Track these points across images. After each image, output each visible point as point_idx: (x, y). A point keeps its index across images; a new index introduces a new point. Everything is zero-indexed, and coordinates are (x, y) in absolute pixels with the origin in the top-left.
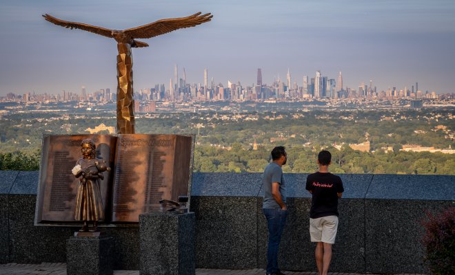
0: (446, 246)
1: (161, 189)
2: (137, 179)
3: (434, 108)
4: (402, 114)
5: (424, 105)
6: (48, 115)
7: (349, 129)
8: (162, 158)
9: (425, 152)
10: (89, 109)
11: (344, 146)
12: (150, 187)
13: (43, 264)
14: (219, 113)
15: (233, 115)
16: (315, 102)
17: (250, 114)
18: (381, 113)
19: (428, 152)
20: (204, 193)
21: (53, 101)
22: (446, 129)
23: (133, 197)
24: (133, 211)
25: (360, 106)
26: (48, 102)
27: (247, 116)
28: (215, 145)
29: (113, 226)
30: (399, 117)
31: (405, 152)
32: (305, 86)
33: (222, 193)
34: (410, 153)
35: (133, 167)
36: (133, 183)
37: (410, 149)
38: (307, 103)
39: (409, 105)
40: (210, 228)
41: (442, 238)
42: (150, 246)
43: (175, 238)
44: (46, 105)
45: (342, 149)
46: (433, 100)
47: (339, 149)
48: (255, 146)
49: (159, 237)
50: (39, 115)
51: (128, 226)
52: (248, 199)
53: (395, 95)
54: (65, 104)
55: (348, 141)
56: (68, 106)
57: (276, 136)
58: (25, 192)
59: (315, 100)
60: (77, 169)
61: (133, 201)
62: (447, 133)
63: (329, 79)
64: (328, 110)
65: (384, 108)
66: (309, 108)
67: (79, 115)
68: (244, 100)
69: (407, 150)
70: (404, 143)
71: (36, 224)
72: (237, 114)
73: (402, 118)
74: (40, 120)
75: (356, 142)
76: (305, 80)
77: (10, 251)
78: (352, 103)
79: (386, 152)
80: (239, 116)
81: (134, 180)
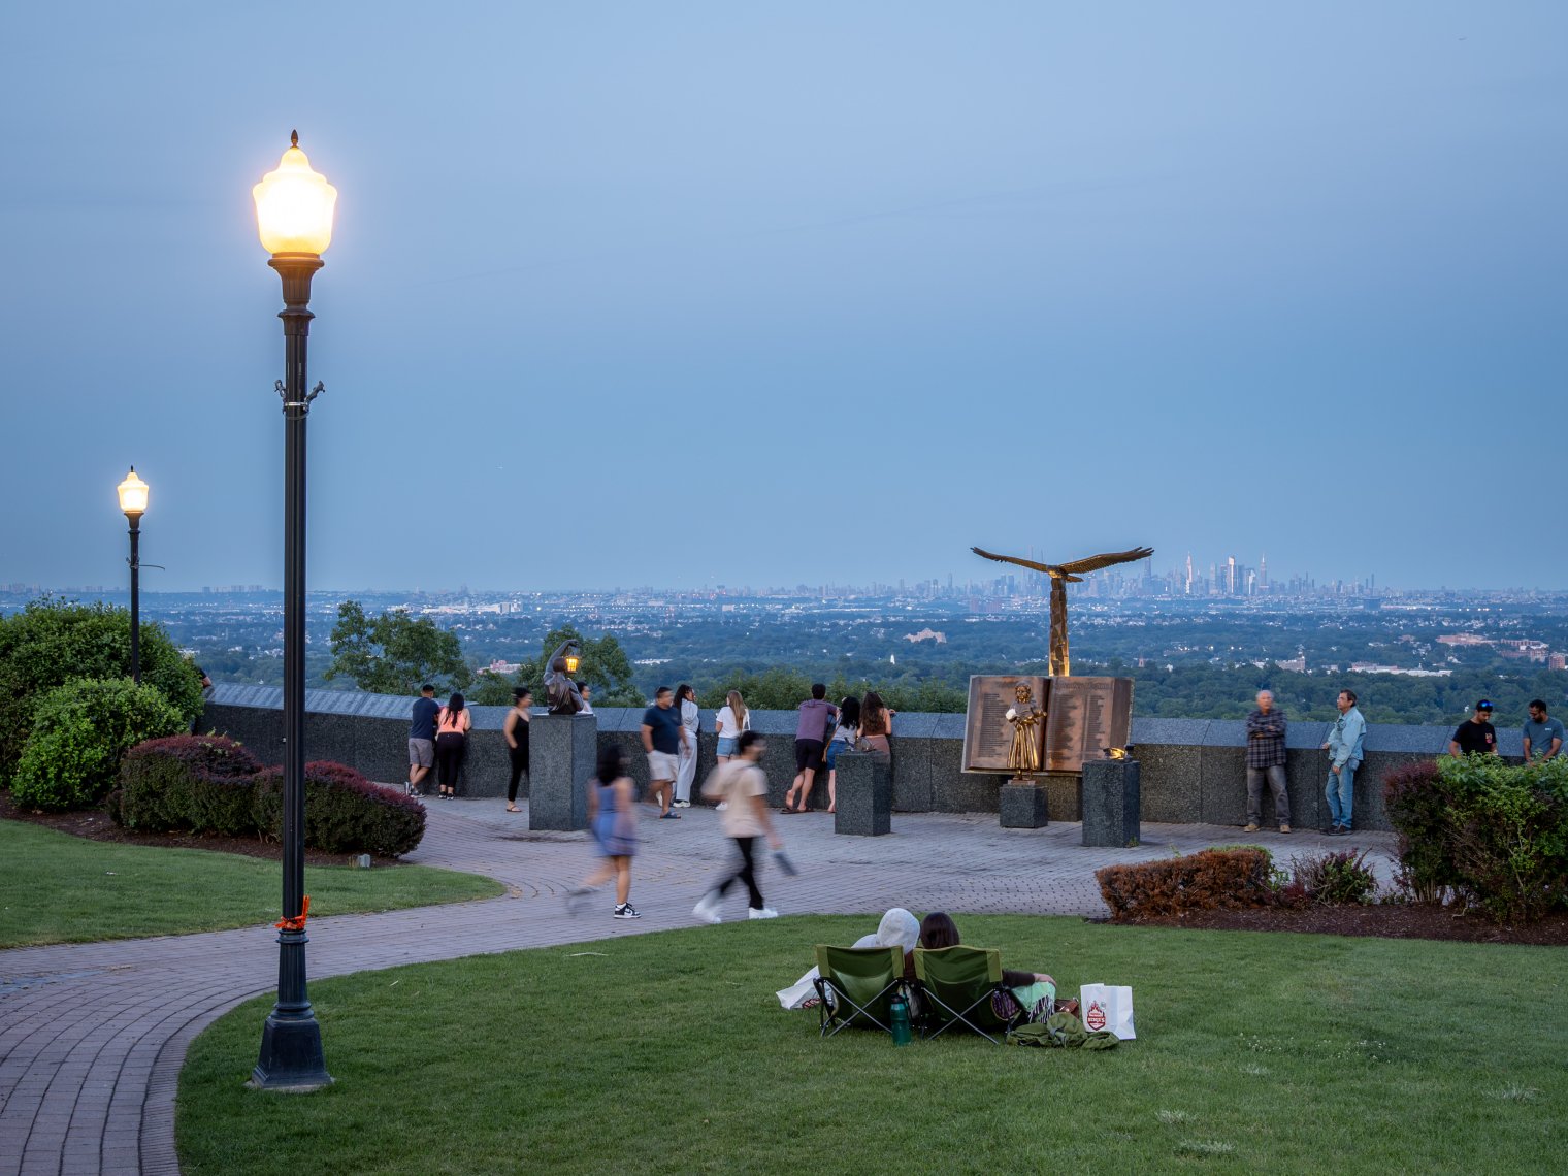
0: (1404, 799)
1: (1098, 736)
2: (1072, 725)
3: (1397, 610)
4: (1351, 618)
5: (1382, 606)
6: (853, 616)
7: (1275, 640)
8: (1100, 702)
9: (1383, 673)
10: (909, 608)
11: (1267, 663)
12: (1086, 733)
13: (968, 813)
14: (1090, 616)
15: (1111, 617)
16: (1228, 601)
17: (1134, 616)
18: (1322, 617)
19: (1389, 674)
20: (1143, 740)
21: (861, 596)
22: (1415, 641)
23: (1068, 744)
24: (1068, 759)
25: (1291, 607)
26: (852, 597)
27: (1130, 620)
28: (1084, 660)
29: (1046, 774)
30: (1347, 622)
31: (1355, 673)
32: (1212, 577)
33: (1162, 741)
34: (1363, 674)
35: (1069, 712)
36: (1069, 729)
37: (1363, 668)
38: (1216, 602)
39: (1361, 607)
40: (1150, 778)
41: (1400, 792)
42: (1093, 796)
43: (1121, 788)
44: (850, 602)
45: (1264, 667)
46: (1397, 599)
47: (1261, 667)
48: (1142, 663)
49: (1104, 787)
50: (840, 616)
51: (1062, 774)
52: (1191, 748)
53: (1342, 592)
54: (875, 600)
55: (1273, 656)
56: (881, 603)
57: (1171, 648)
58: (949, 736)
59: (1227, 598)
60: (1010, 714)
61: (1068, 748)
62: (1416, 646)
63: (1246, 567)
64: (1246, 612)
65: (1326, 609)
66: (1218, 609)
67: (895, 616)
68: (1125, 597)
69: (1358, 670)
70: (1355, 660)
71: (963, 771)
72: (1115, 616)
73: (1351, 624)
74: (842, 623)
75: (1287, 658)
76: (1213, 569)
77: (932, 799)
78: (1280, 602)
79: (1329, 672)
80: (1119, 620)
81: (1070, 726)
